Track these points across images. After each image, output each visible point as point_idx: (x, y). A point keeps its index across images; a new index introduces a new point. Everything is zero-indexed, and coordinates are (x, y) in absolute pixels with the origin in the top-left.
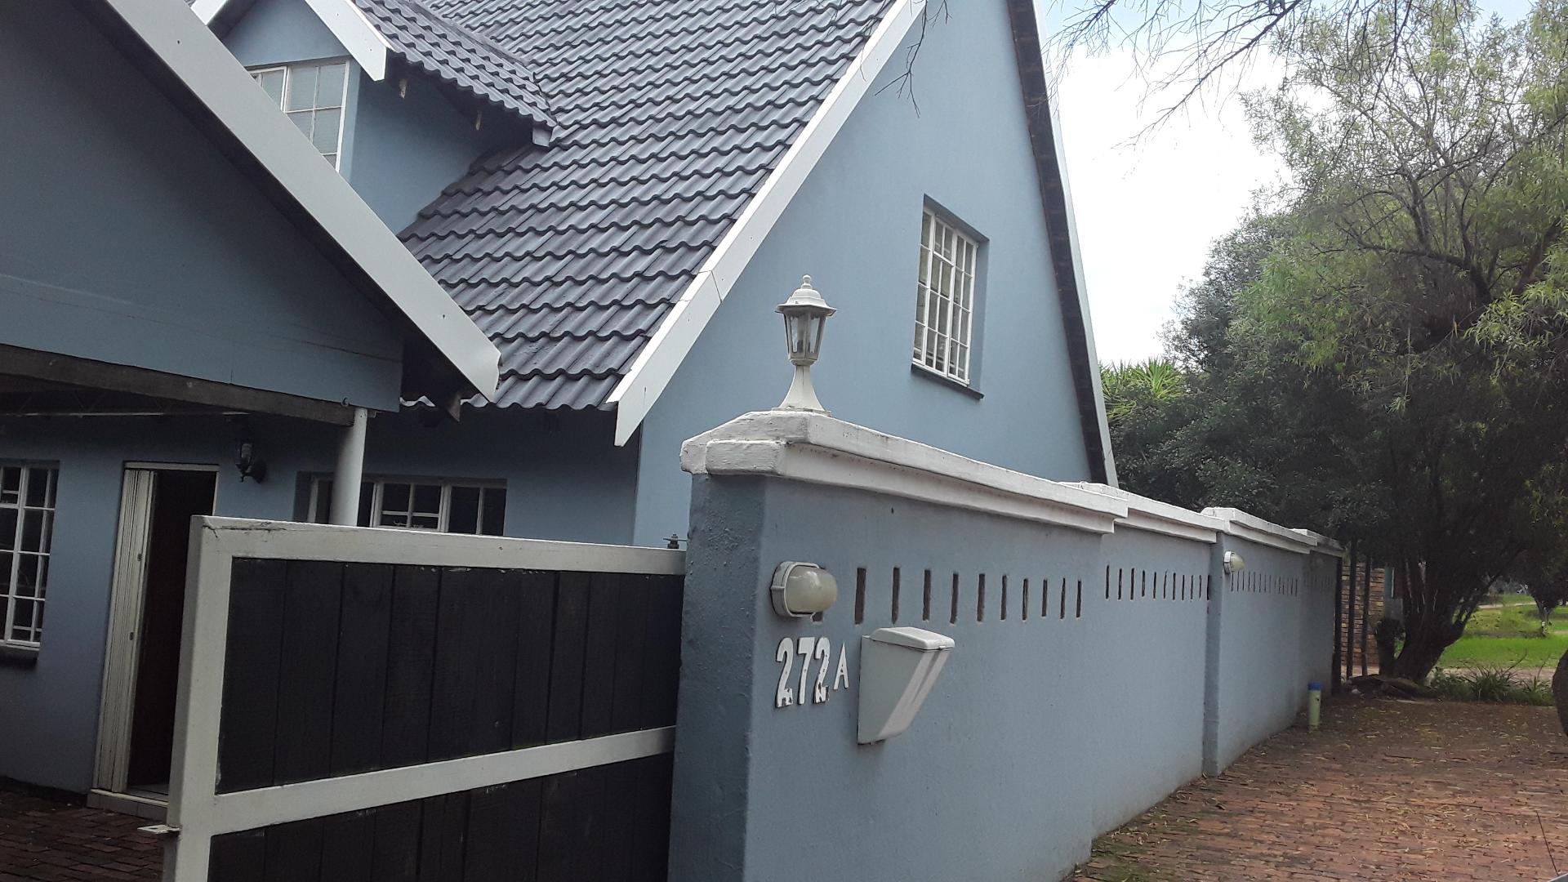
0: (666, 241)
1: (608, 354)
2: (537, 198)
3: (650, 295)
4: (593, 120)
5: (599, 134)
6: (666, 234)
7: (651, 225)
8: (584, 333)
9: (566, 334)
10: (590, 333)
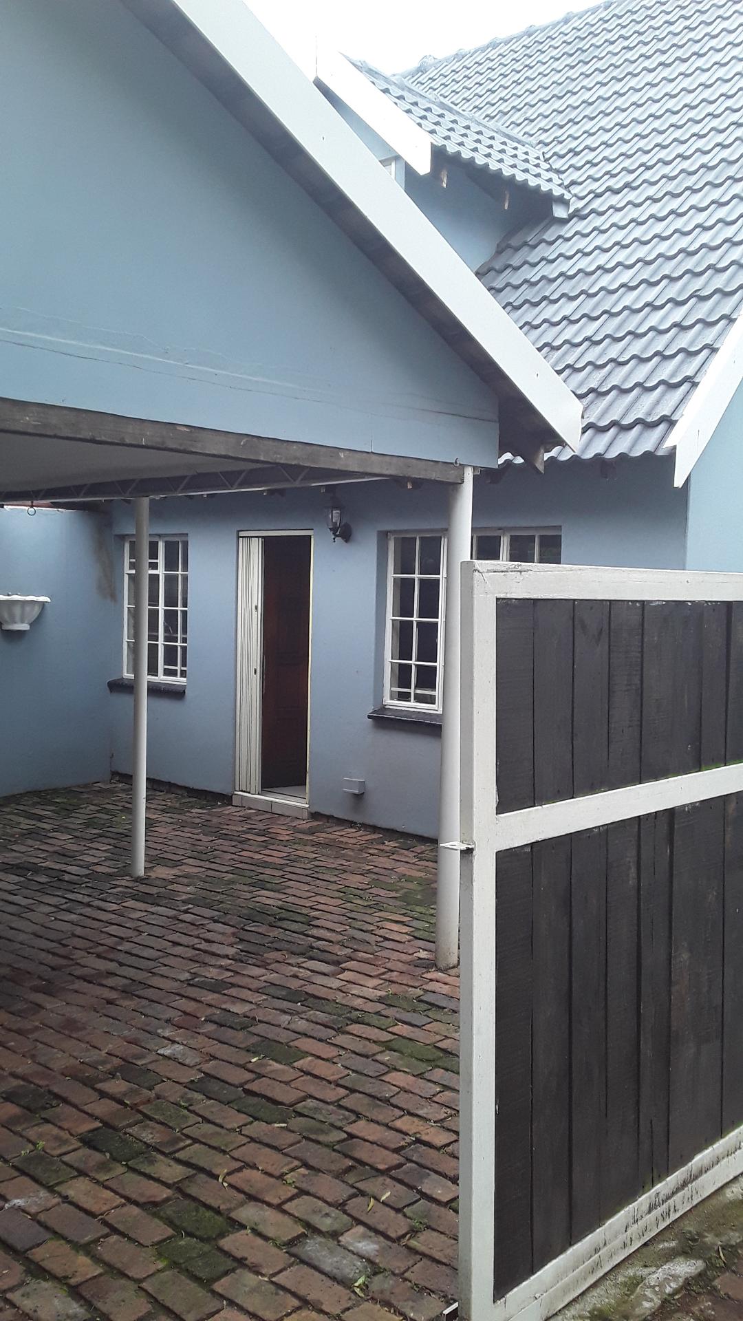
0: (699, 290)
1: (658, 402)
2: (564, 266)
3: (692, 343)
4: (607, 187)
5: (614, 200)
6: (698, 283)
7: (681, 277)
8: (631, 385)
9: (614, 387)
10: (637, 385)
